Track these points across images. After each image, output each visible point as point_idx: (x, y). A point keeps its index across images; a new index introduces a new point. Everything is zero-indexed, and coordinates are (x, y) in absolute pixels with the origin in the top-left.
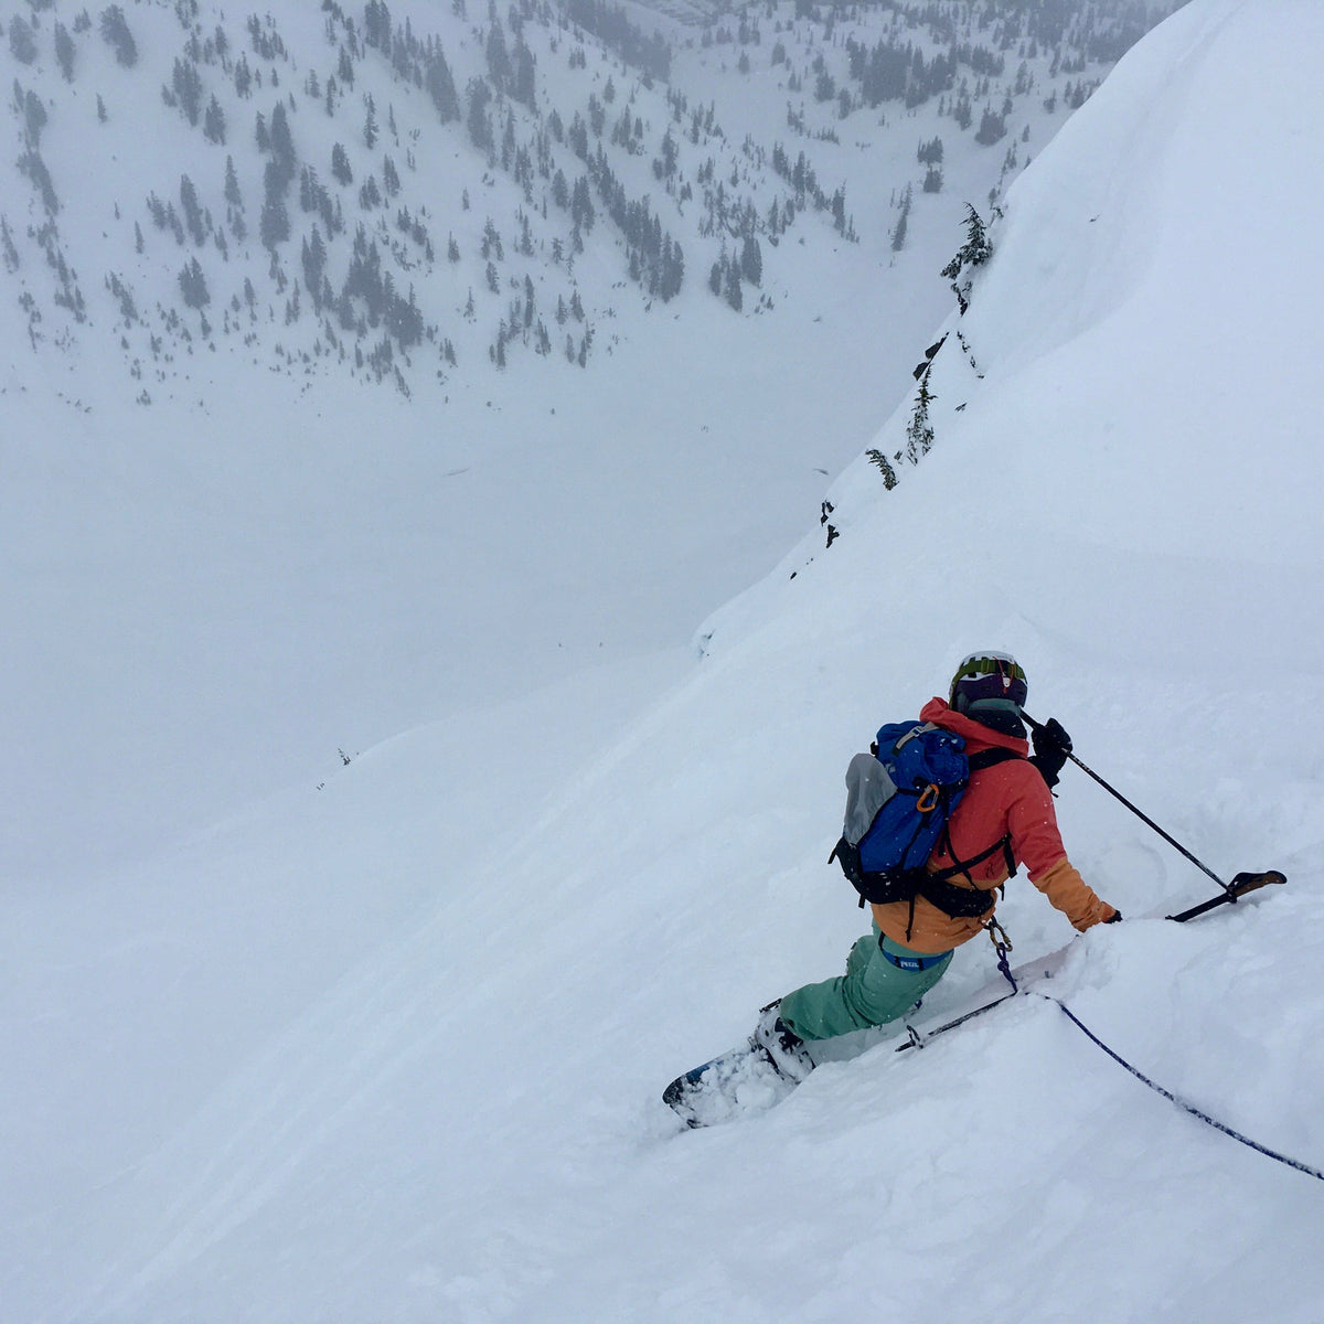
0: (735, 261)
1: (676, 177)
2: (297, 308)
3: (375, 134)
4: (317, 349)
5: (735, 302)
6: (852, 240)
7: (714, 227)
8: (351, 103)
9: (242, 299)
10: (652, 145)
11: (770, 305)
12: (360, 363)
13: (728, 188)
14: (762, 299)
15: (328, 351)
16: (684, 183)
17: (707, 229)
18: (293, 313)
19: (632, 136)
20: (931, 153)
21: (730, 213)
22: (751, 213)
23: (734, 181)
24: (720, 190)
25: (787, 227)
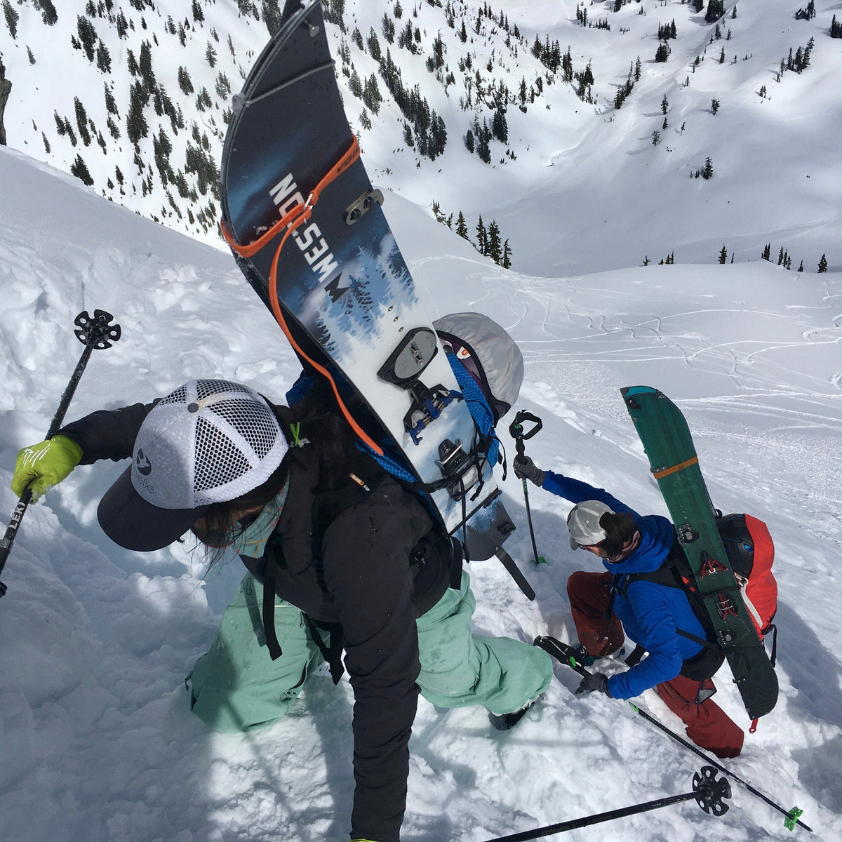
0: (486, 128)
1: (443, 68)
2: (150, 184)
3: (214, 56)
4: (164, 212)
5: (485, 156)
6: (591, 102)
7: (473, 102)
8: (199, 37)
9: (115, 181)
10: (427, 46)
11: (513, 157)
12: (192, 221)
13: (484, 74)
14: (508, 153)
15: (170, 214)
16: (449, 73)
17: (467, 105)
18: (147, 188)
19: (414, 41)
20: (668, 33)
21: (487, 92)
22: (504, 90)
23: (490, 68)
24: (478, 76)
25: (535, 97)
